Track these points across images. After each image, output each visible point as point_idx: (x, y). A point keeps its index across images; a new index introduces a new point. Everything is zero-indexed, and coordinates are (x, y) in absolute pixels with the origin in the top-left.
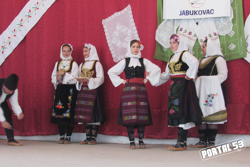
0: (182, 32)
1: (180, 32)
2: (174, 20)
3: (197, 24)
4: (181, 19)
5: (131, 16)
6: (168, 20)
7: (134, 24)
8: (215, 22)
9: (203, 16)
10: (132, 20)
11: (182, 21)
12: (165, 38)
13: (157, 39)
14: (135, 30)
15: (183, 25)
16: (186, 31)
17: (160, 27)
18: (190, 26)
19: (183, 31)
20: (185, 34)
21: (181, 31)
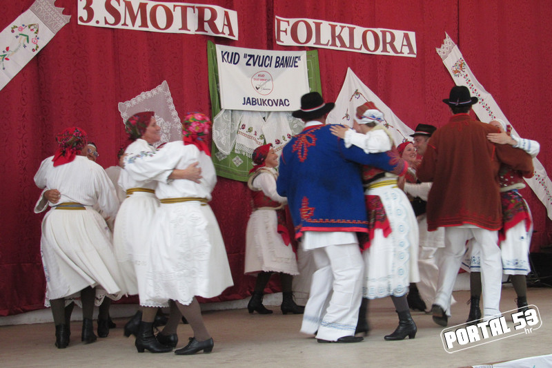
0: (244, 131)
1: (241, 130)
2: (232, 111)
3: (264, 118)
4: (243, 111)
5: (171, 100)
6: (226, 110)
7: (175, 113)
8: (288, 117)
9: (274, 108)
10: (172, 107)
11: (245, 113)
12: (223, 139)
13: (214, 139)
14: (177, 123)
15: (246, 119)
16: (250, 130)
17: (215, 120)
18: (254, 122)
19: (246, 129)
20: (248, 134)
21: (243, 128)
